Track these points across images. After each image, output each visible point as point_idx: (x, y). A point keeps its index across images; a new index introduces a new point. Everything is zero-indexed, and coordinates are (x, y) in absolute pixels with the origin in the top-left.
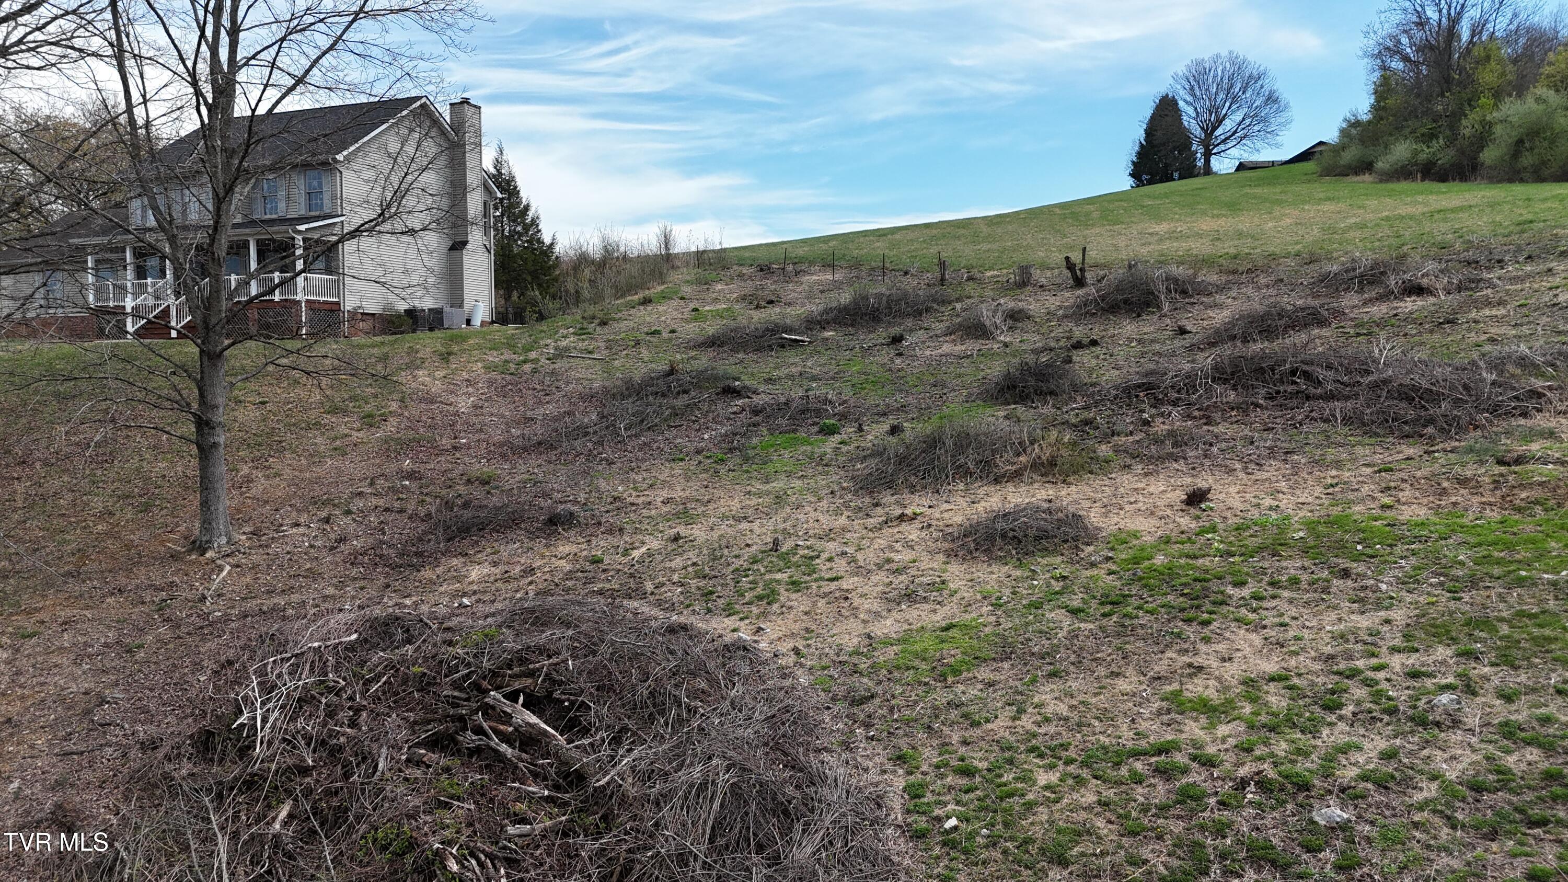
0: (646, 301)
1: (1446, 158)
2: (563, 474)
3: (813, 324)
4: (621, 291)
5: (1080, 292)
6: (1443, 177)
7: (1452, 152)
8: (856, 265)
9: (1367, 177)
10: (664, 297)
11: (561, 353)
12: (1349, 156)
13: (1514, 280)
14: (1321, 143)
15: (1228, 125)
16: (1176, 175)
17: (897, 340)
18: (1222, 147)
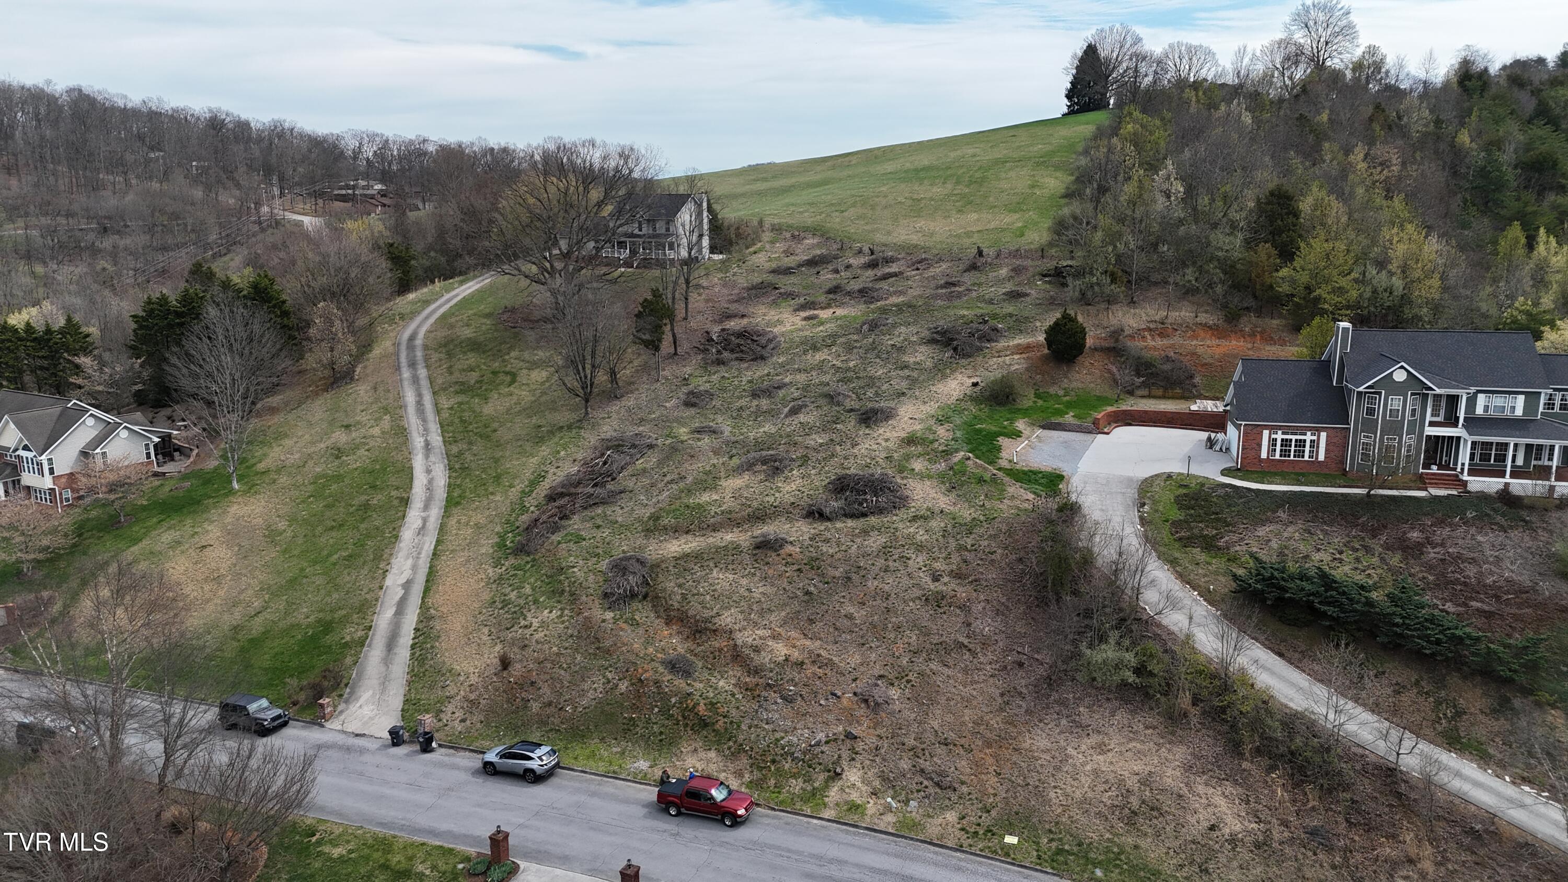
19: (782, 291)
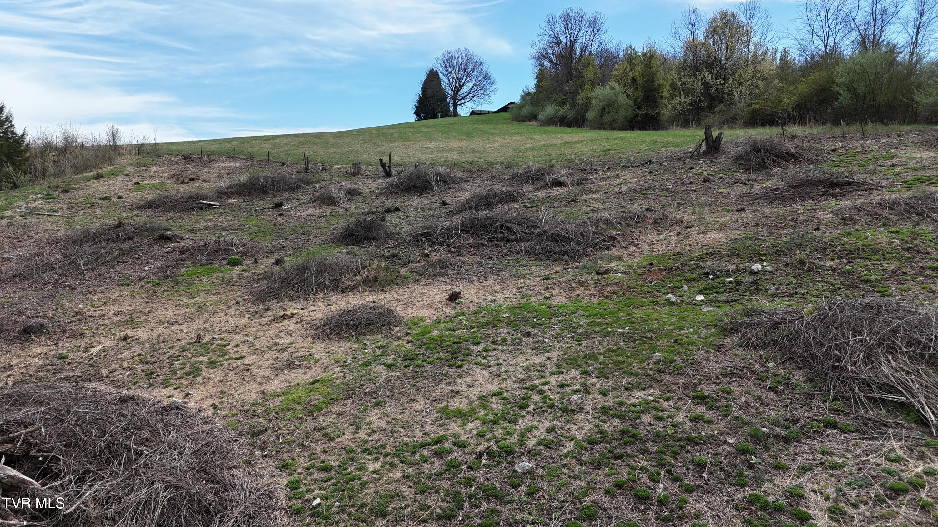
0: (99, 177)
1: (570, 115)
2: (34, 297)
3: (222, 194)
4: (79, 169)
5: (388, 180)
6: (569, 125)
7: (573, 112)
8: (250, 157)
9: (534, 123)
10: (113, 174)
11: (31, 212)
12: (525, 111)
13: (602, 180)
14: (512, 103)
15: (465, 89)
16: (439, 115)
17: (279, 205)
18: (463, 101)
19: (184, 244)
